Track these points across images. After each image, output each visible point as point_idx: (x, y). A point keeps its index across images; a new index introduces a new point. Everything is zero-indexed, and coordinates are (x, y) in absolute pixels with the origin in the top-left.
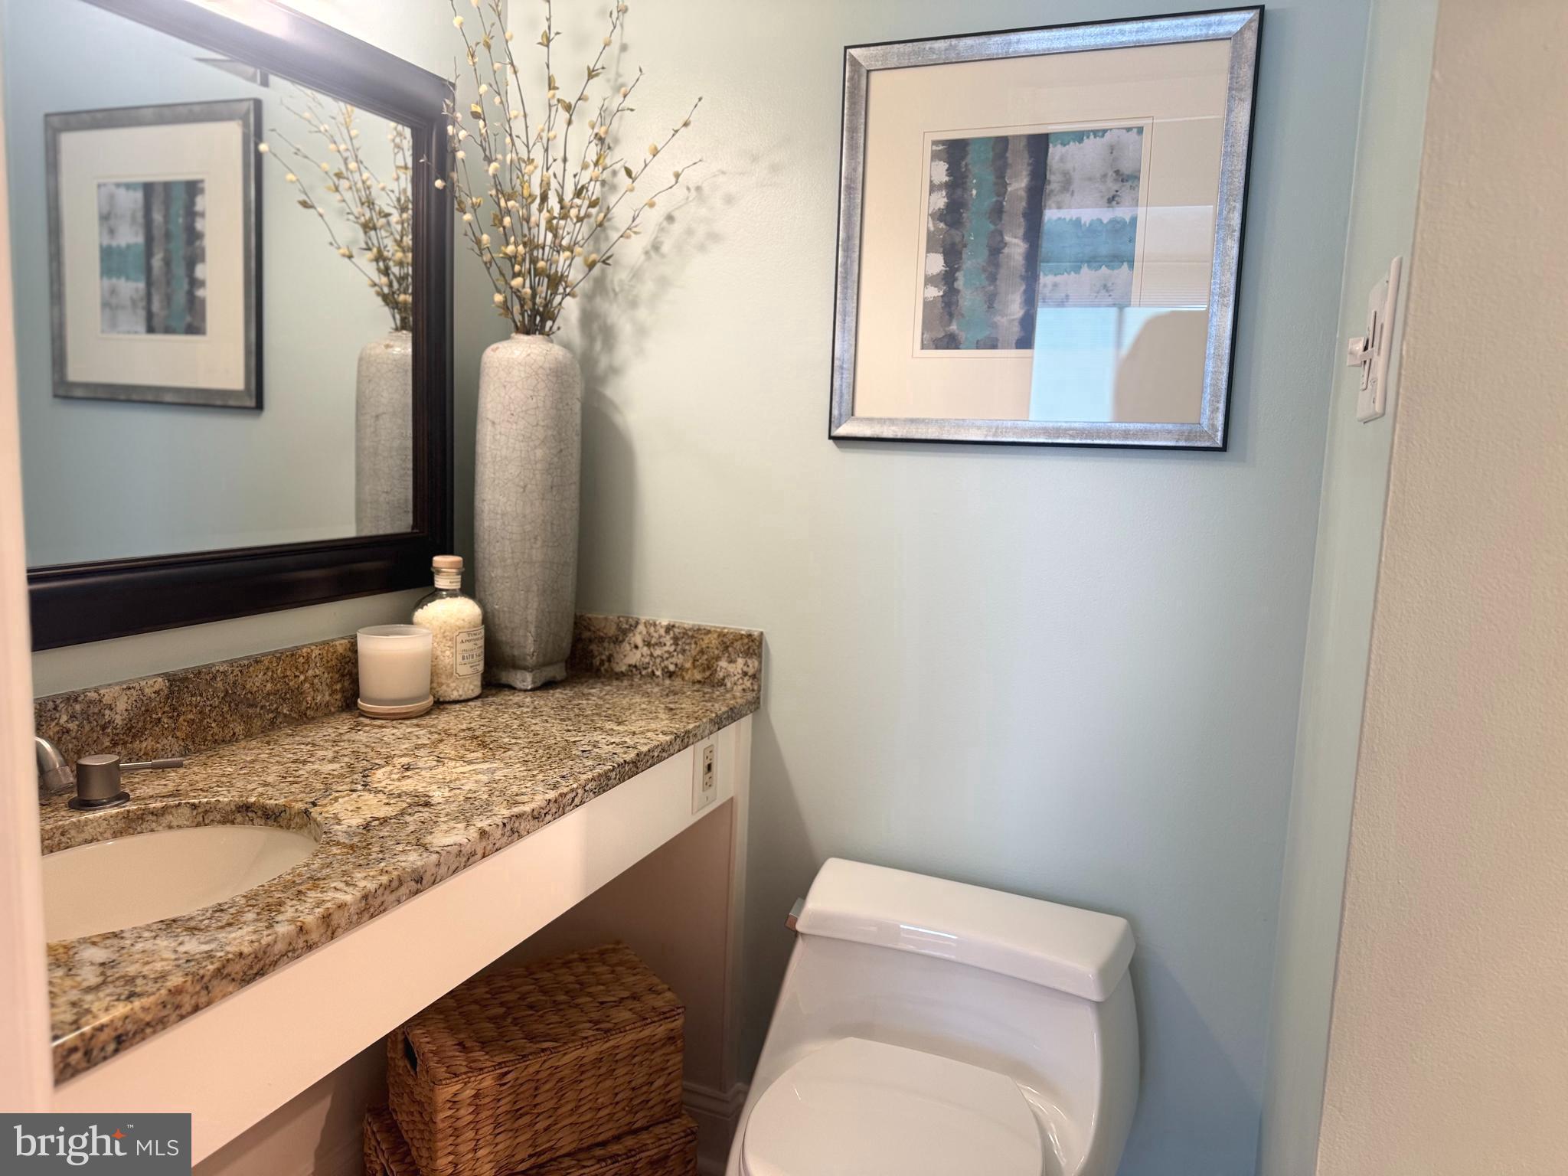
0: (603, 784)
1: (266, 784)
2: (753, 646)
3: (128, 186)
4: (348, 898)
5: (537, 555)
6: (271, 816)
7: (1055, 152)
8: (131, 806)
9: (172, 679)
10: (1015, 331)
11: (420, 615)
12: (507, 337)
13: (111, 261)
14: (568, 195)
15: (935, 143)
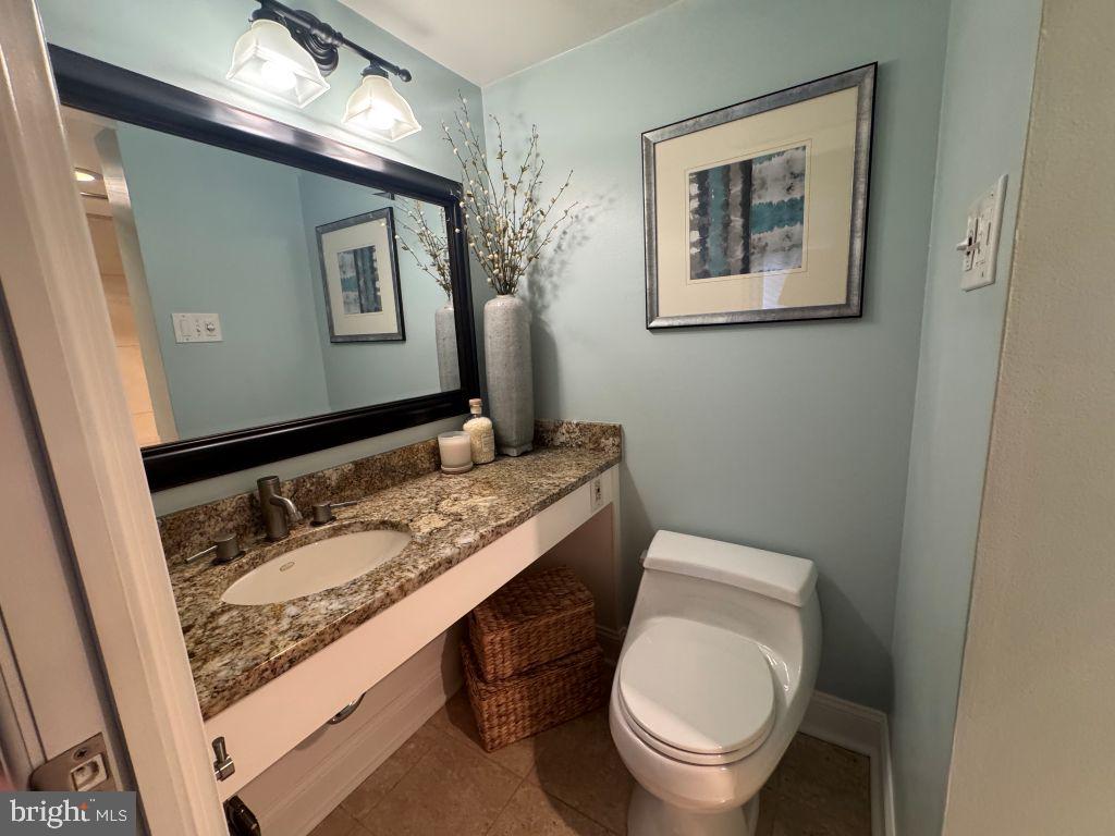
0: (543, 505)
1: (394, 510)
2: (617, 431)
3: (348, 252)
4: (412, 576)
5: (514, 395)
6: (395, 526)
7: (756, 168)
8: (335, 524)
9: (356, 463)
10: (740, 265)
11: (466, 426)
12: (494, 298)
13: (345, 284)
14: (517, 229)
15: (691, 174)
